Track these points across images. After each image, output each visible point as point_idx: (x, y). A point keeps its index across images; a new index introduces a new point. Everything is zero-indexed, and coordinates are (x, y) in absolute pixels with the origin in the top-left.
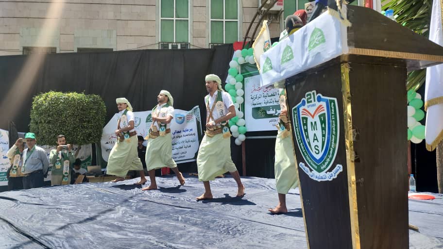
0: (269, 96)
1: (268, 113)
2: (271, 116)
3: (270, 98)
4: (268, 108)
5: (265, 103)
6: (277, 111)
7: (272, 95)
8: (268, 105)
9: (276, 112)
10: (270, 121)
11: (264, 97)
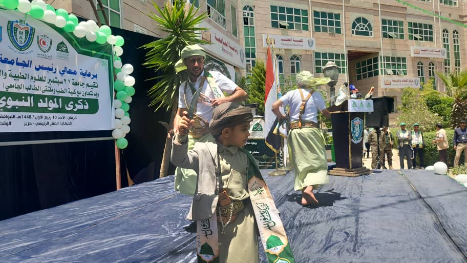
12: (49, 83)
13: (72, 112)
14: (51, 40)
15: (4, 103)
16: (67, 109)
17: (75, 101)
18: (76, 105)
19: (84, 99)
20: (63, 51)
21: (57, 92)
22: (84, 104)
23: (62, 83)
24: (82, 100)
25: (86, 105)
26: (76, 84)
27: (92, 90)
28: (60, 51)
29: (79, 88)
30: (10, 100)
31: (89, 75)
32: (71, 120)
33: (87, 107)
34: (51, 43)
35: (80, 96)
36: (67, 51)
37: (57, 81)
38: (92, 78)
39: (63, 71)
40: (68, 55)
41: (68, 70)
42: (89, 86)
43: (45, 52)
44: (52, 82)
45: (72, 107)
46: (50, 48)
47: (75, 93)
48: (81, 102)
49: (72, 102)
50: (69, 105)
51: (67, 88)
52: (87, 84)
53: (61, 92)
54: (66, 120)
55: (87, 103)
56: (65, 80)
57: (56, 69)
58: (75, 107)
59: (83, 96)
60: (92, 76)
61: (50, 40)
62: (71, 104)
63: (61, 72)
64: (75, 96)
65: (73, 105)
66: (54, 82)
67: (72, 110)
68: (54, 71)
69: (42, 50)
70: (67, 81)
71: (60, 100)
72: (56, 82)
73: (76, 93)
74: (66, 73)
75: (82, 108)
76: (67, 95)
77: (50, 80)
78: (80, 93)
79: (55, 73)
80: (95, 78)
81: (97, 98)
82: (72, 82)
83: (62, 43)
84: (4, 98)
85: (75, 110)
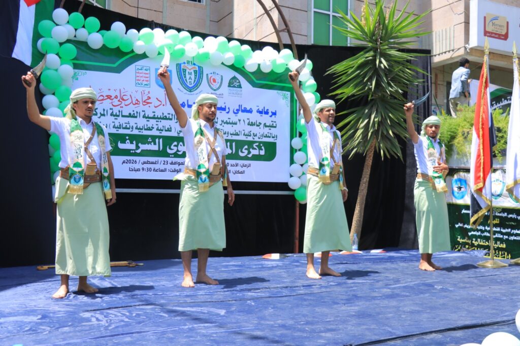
0: (123, 116)
1: (121, 146)
2: (127, 152)
3: (127, 120)
4: (122, 138)
5: (114, 127)
6: (140, 145)
7: (130, 116)
8: (121, 131)
9: (138, 147)
10: (124, 162)
11: (112, 115)
12: (221, 125)
13: (246, 158)
14: (222, 76)
15: (175, 149)
16: (241, 154)
17: (250, 144)
18: (251, 150)
19: (260, 143)
20: (235, 87)
21: (231, 134)
22: (260, 149)
23: (236, 124)
24: (257, 144)
25: (262, 150)
26: (251, 124)
27: (270, 131)
28: (233, 87)
29: (254, 130)
30: (181, 145)
31: (267, 113)
32: (244, 168)
33: (262, 153)
34: (222, 79)
35: (256, 139)
36: (240, 86)
37: (231, 122)
38: (271, 116)
39: (238, 110)
40: (241, 91)
41: (243, 109)
42: (266, 126)
43: (215, 90)
44: (225, 123)
45: (246, 152)
46: (220, 86)
47: (250, 136)
48: (256, 146)
49: (246, 147)
50: (243, 150)
51: (241, 130)
52: (265, 124)
53: (235, 135)
54: (239, 169)
55: (263, 148)
56: (240, 120)
57: (229, 108)
58: (249, 153)
59: (259, 138)
60: (270, 114)
61: (220, 76)
62: (246, 149)
63: (235, 111)
64: (250, 139)
65: (248, 149)
66: (227, 123)
67: (246, 156)
68: (227, 110)
69: (212, 88)
70: (242, 121)
71: (234, 144)
72: (229, 123)
73: (252, 135)
74: (240, 112)
75: (258, 154)
76: (241, 138)
77: (222, 121)
78: (256, 135)
79: (228, 113)
80: (273, 116)
81: (275, 141)
82: (247, 122)
83: (234, 78)
84: (175, 143)
85: (250, 156)
